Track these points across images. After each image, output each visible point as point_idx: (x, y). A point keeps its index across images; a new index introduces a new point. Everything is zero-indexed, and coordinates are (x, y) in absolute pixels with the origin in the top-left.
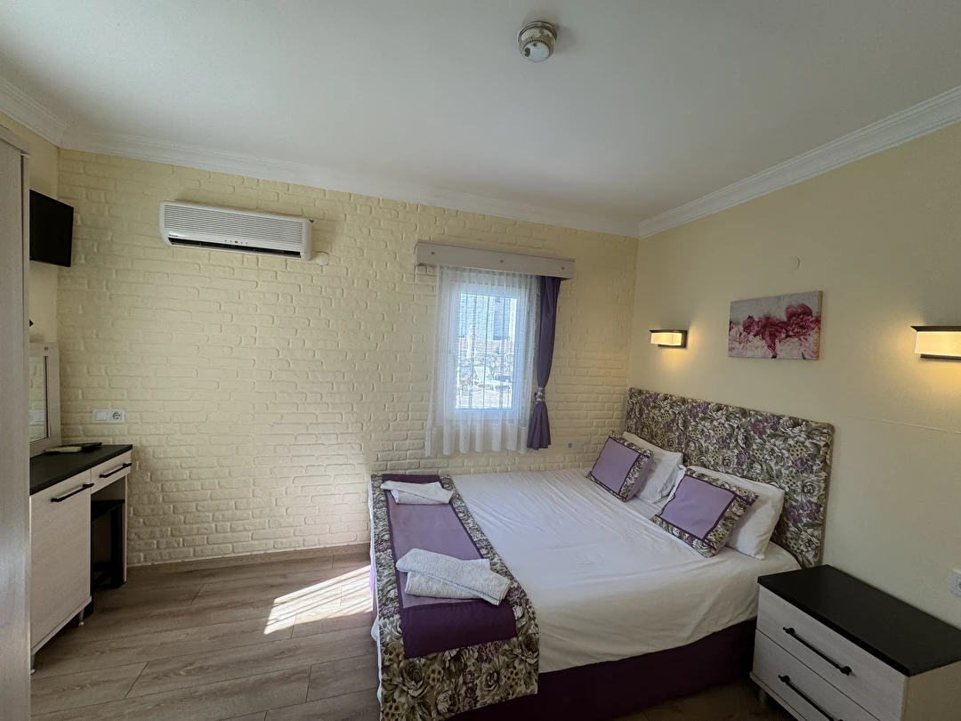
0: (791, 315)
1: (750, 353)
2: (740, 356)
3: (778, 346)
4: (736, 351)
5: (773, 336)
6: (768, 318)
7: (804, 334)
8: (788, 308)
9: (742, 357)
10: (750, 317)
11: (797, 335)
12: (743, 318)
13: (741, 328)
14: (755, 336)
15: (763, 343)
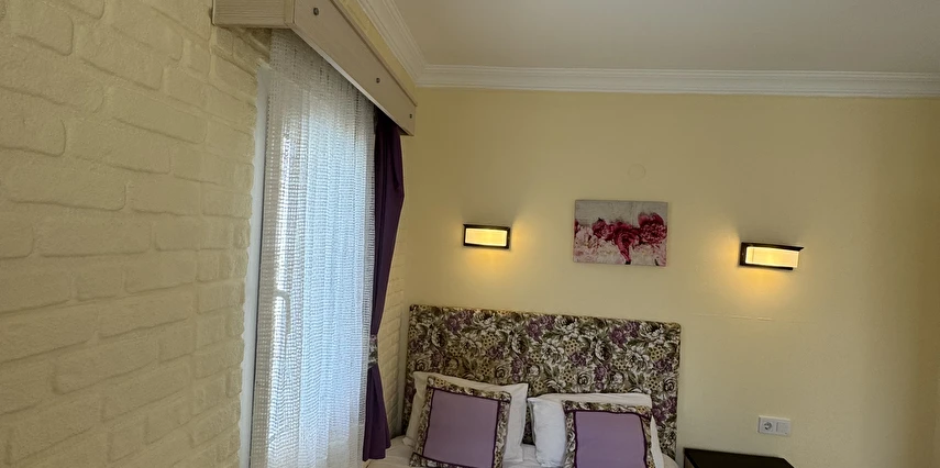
0: (644, 222)
1: (601, 258)
2: (590, 261)
3: (632, 252)
4: (585, 256)
5: (626, 242)
6: (620, 223)
7: (656, 242)
8: (640, 215)
9: (593, 262)
10: (600, 220)
11: (650, 242)
12: (592, 219)
13: (591, 232)
14: (606, 240)
15: (615, 249)
